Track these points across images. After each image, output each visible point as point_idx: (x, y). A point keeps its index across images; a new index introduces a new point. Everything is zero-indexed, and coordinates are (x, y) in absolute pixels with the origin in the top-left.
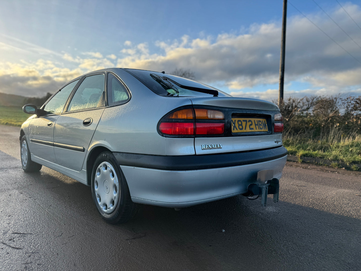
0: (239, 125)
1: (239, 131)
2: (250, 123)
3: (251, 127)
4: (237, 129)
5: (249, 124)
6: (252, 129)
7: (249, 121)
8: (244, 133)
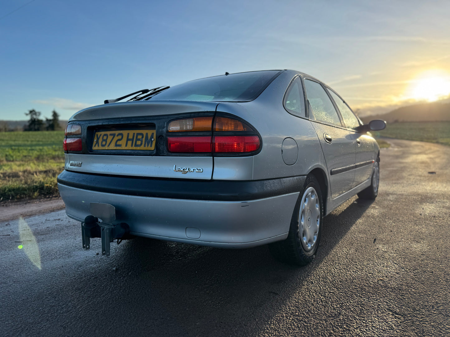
0: (103, 140)
1: (101, 148)
2: (120, 137)
3: (119, 143)
4: (98, 146)
5: (116, 138)
6: (120, 145)
7: (119, 135)
8: (105, 151)
